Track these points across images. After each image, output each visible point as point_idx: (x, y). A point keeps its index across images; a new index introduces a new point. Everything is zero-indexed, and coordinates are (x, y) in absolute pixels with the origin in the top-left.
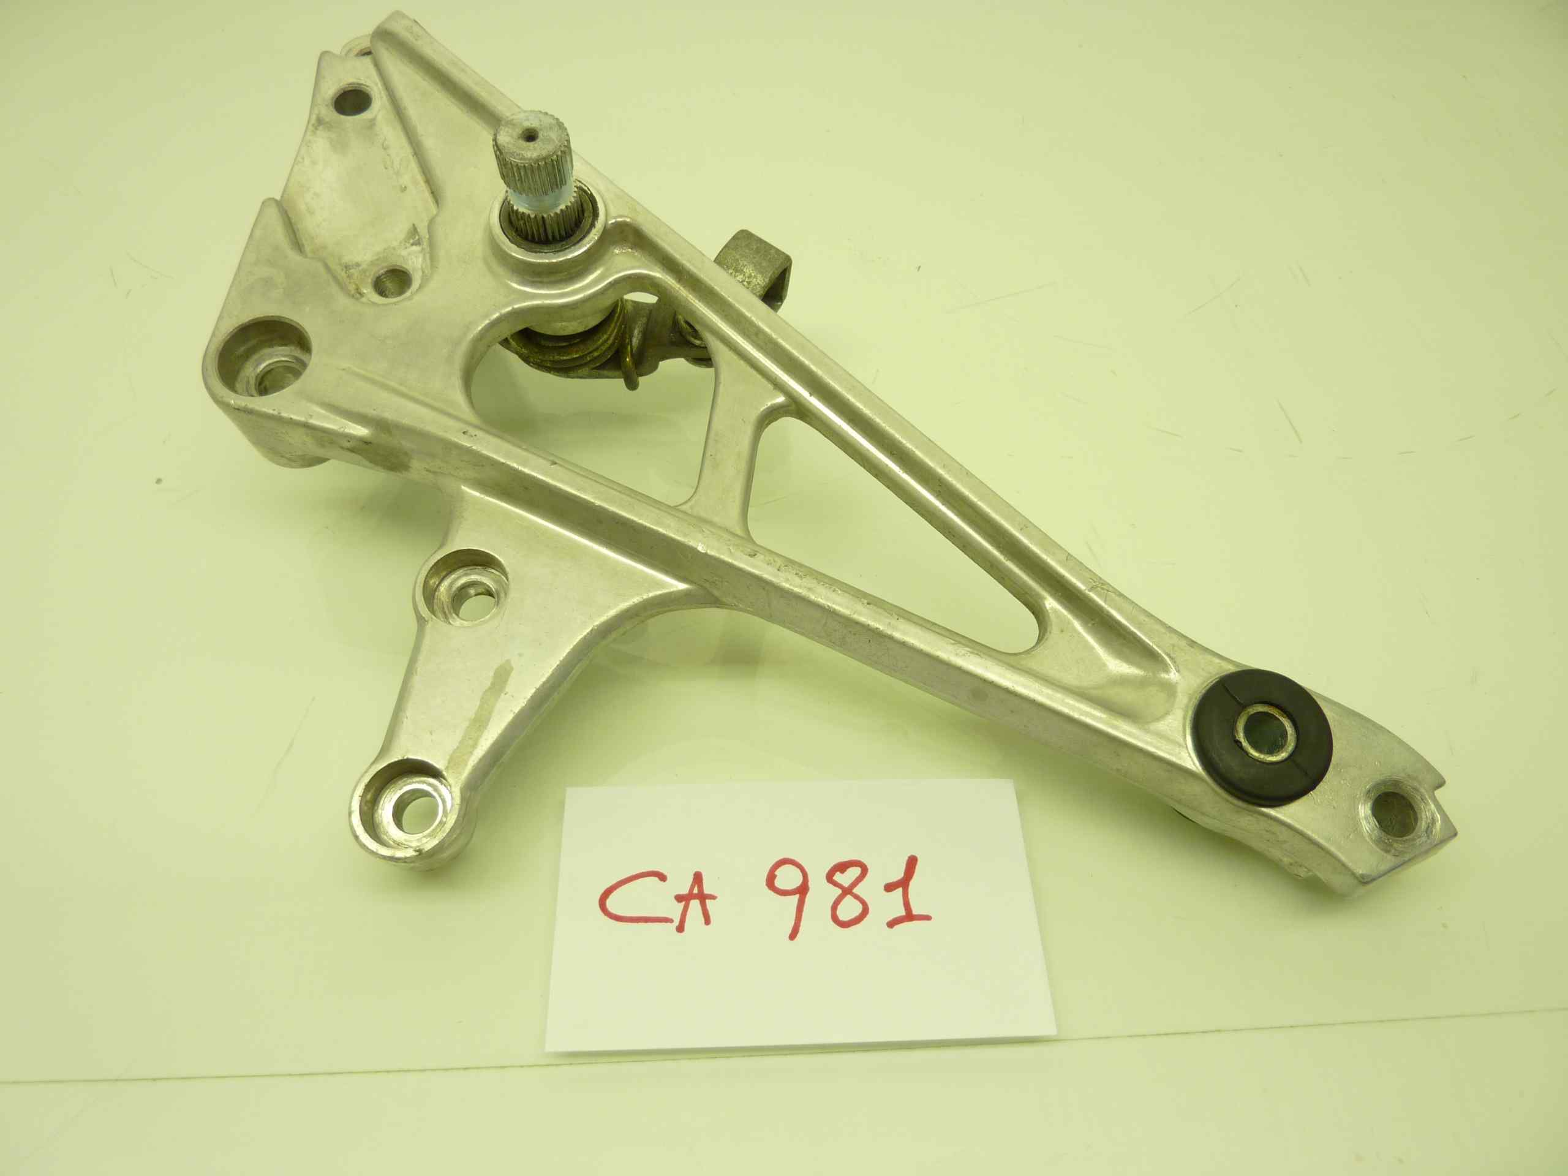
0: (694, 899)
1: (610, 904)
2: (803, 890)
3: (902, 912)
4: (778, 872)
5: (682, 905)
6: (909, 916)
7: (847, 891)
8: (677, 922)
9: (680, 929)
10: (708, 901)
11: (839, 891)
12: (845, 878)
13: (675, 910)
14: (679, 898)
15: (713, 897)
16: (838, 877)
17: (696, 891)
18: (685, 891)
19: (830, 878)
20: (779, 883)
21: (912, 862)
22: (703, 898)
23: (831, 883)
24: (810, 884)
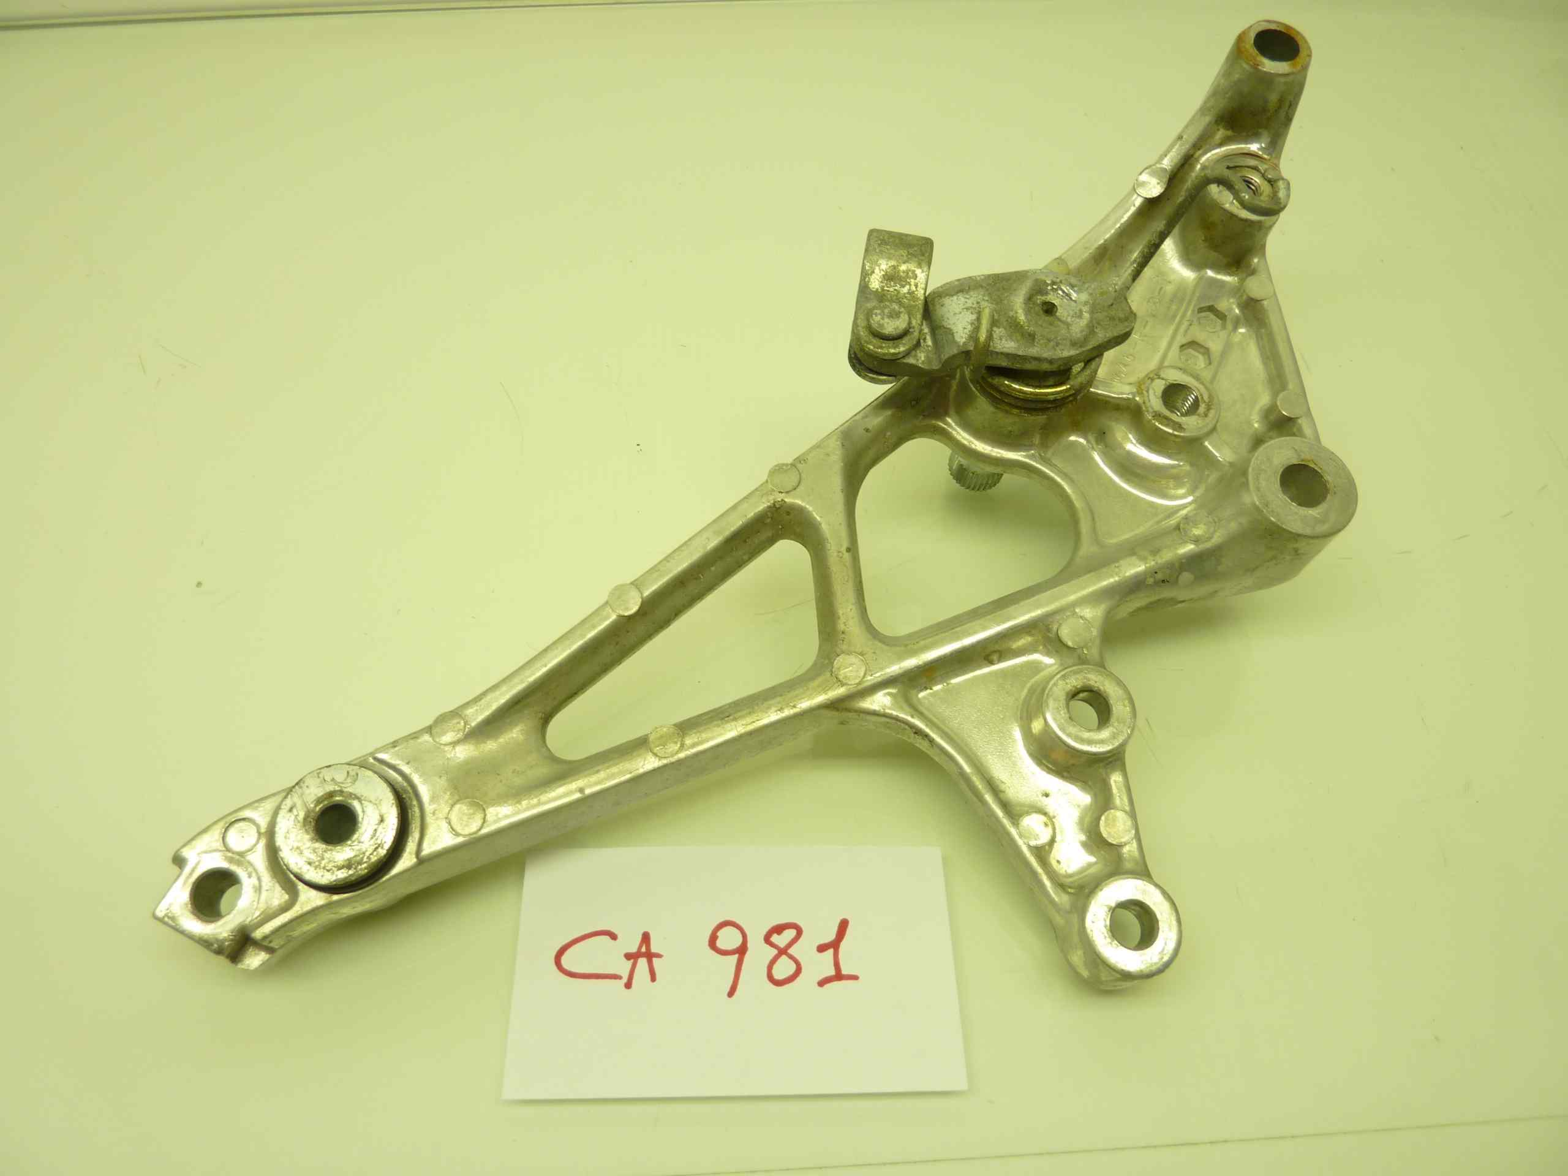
0: (642, 957)
1: (565, 961)
2: (742, 951)
3: (832, 972)
4: (720, 933)
5: (630, 963)
6: (839, 976)
7: (782, 951)
8: (625, 980)
9: (628, 985)
10: (655, 960)
11: (775, 952)
12: (781, 940)
13: (623, 968)
14: (628, 956)
15: (659, 956)
16: (775, 938)
17: (644, 949)
18: (634, 949)
19: (767, 939)
20: (721, 944)
21: (843, 926)
22: (650, 956)
23: (767, 944)
24: (749, 945)
